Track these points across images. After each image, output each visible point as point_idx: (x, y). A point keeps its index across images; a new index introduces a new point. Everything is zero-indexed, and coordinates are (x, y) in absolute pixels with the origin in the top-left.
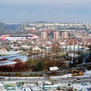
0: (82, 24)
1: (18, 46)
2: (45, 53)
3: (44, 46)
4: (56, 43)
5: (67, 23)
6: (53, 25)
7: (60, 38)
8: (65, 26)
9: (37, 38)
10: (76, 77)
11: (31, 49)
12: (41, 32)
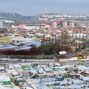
0: (86, 15)
1: (33, 34)
2: (55, 40)
3: (54, 34)
4: (65, 32)
5: (74, 15)
6: (62, 16)
7: (68, 27)
8: (72, 17)
9: (49, 28)
10: (81, 60)
11: (44, 36)
12: (52, 22)
